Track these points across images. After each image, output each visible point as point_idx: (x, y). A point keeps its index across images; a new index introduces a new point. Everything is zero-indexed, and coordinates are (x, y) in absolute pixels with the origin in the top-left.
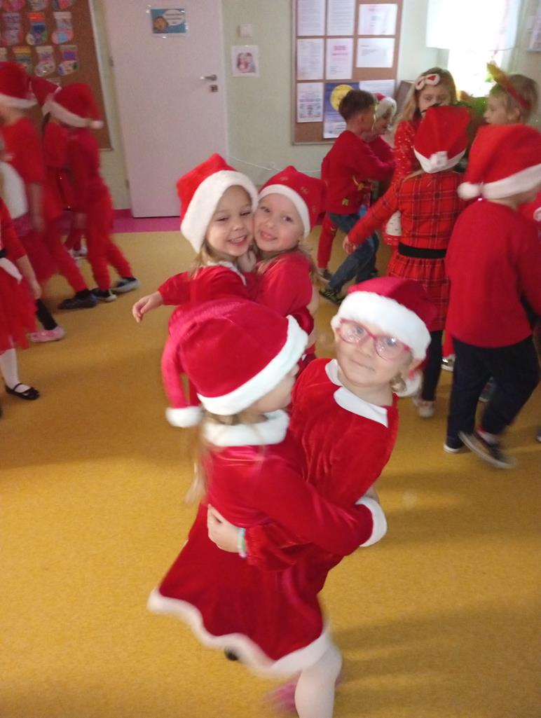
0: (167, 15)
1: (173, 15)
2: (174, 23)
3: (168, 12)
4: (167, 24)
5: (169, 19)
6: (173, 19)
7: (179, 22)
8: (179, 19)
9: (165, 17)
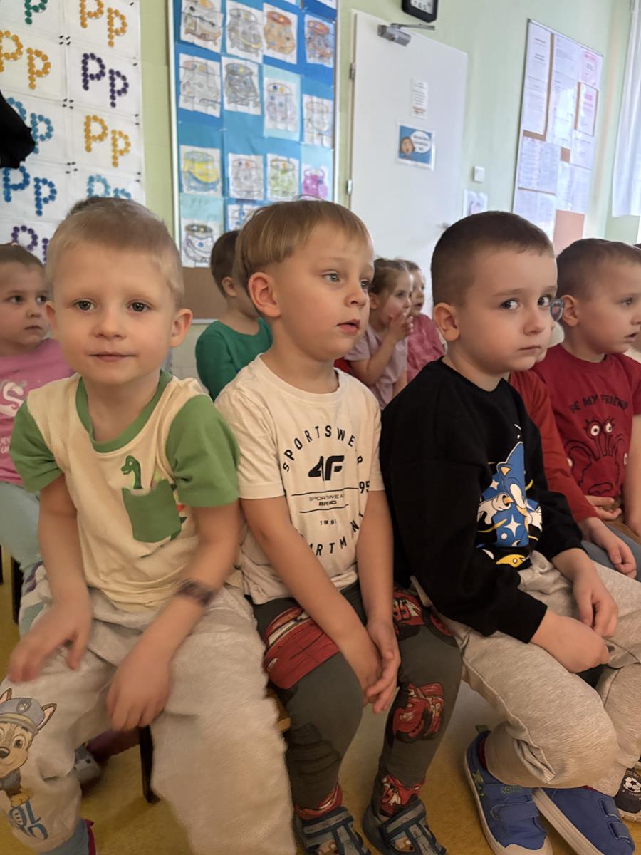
0: (415, 137)
1: (420, 138)
2: (421, 149)
3: (416, 133)
4: (414, 149)
5: (417, 143)
6: (421, 144)
7: (426, 149)
8: (426, 145)
9: (412, 138)
